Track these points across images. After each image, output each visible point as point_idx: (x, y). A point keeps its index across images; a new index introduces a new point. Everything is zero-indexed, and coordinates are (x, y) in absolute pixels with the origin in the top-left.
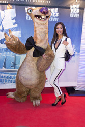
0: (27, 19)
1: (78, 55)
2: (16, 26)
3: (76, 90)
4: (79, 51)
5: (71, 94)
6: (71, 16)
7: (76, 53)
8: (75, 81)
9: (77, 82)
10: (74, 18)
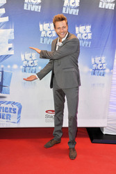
0: (25, 8)
1: (111, 73)
2: (6, 19)
3: (104, 133)
4: (111, 68)
5: (94, 140)
6: (100, 6)
7: (107, 71)
8: (104, 118)
9: (106, 120)
10: (106, 10)
